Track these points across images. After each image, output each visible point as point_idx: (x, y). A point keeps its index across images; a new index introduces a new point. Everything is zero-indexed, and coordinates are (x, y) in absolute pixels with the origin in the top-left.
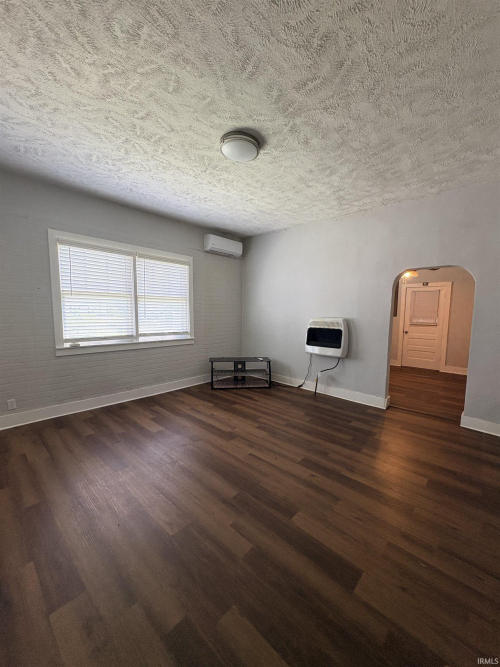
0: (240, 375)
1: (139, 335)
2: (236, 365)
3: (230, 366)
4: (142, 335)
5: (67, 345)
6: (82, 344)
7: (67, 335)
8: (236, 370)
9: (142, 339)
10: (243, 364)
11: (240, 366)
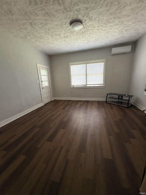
0: (120, 101)
1: (87, 85)
2: (119, 96)
3: (117, 97)
4: (88, 85)
5: (72, 86)
6: (75, 86)
7: (72, 84)
8: (119, 98)
9: (88, 86)
10: (122, 97)
11: (120, 97)
